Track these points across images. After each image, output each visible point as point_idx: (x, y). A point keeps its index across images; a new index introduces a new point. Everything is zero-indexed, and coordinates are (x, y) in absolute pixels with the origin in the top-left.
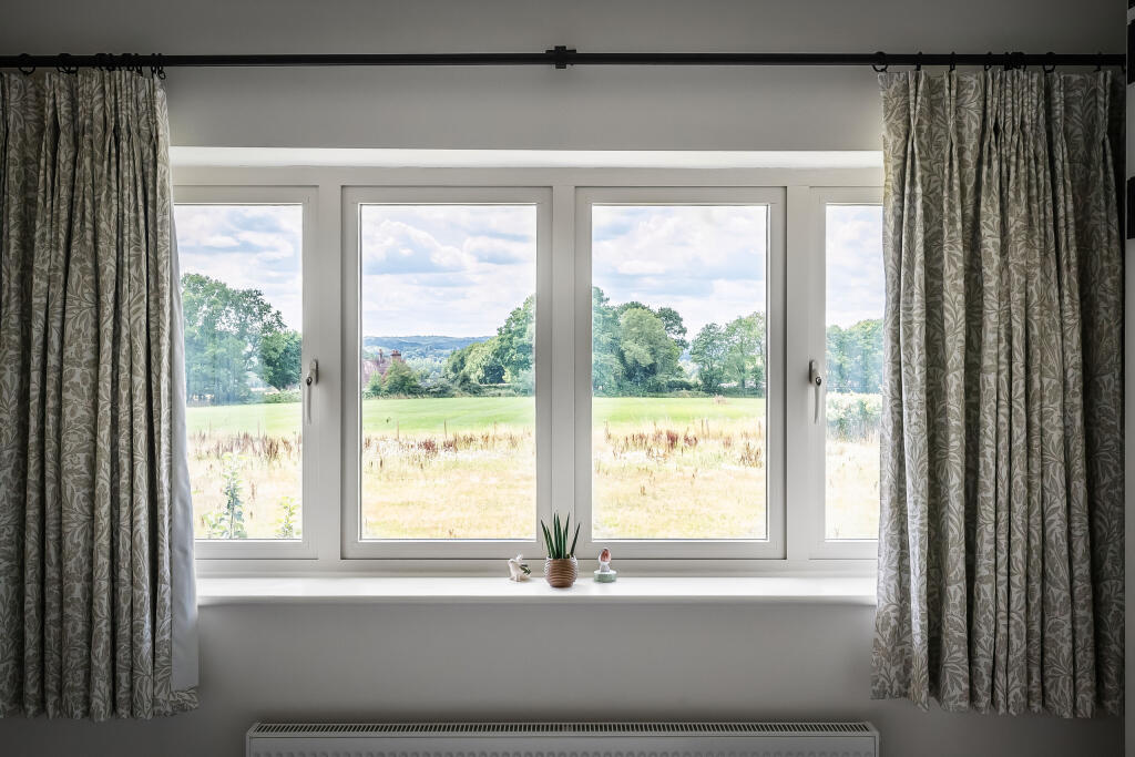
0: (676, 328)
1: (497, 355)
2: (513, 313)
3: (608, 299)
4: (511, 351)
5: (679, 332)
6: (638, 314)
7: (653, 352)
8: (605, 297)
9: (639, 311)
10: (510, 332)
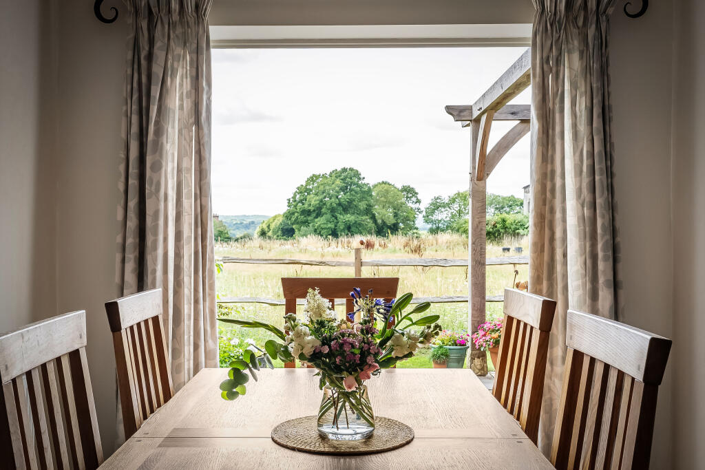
0: (414, 199)
1: (287, 217)
2: (298, 188)
3: (364, 178)
4: (296, 214)
5: (416, 203)
6: (385, 188)
7: (396, 215)
8: (362, 176)
9: (386, 187)
10: (295, 201)
